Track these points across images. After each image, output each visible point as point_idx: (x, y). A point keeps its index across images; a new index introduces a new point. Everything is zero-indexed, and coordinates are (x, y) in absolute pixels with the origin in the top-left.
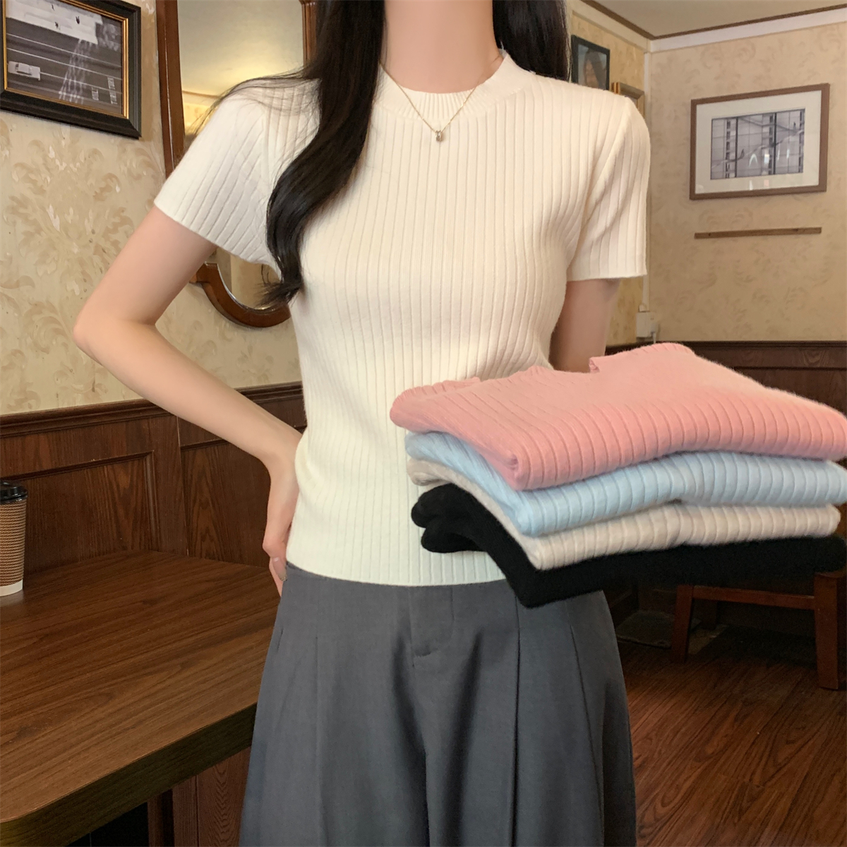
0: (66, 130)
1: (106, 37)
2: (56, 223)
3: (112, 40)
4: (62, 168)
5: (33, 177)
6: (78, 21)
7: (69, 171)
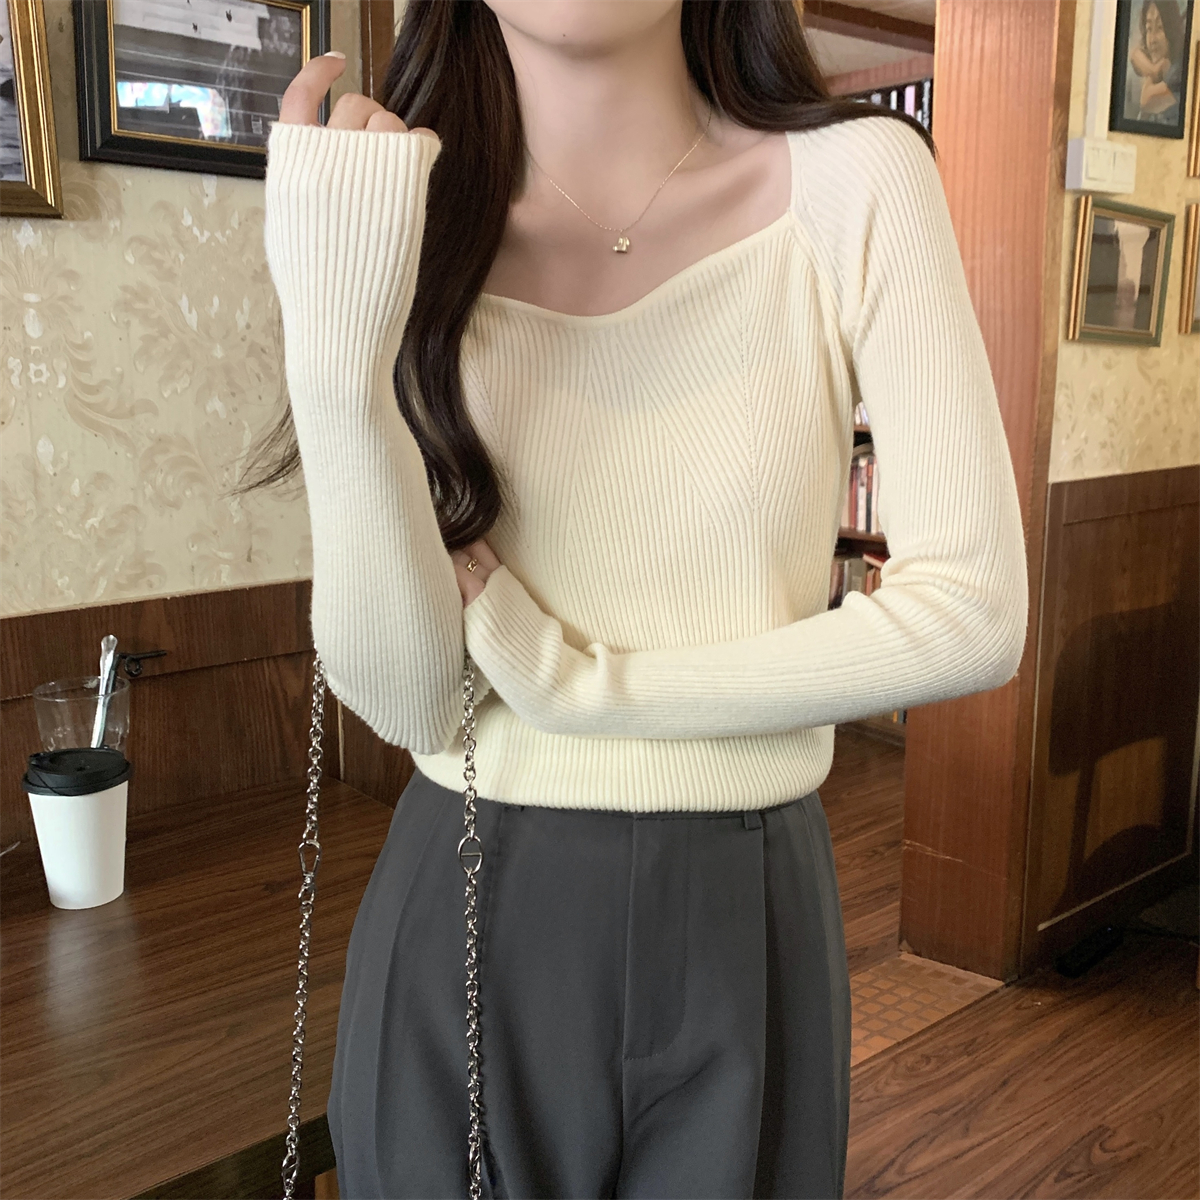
0: (210, 184)
1: (276, 37)
2: (192, 319)
3: (285, 40)
4: (204, 240)
5: (157, 255)
6: (229, 17)
7: (213, 244)
